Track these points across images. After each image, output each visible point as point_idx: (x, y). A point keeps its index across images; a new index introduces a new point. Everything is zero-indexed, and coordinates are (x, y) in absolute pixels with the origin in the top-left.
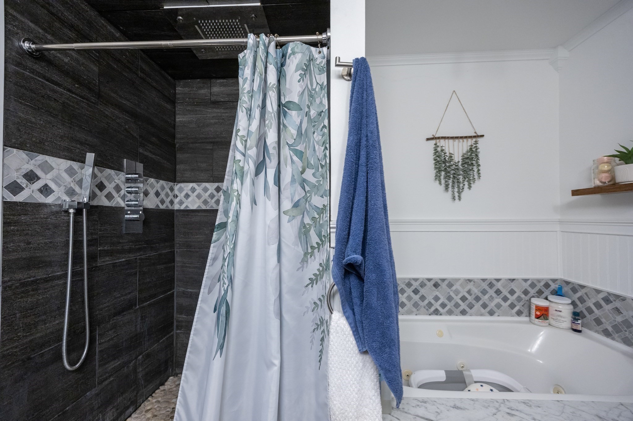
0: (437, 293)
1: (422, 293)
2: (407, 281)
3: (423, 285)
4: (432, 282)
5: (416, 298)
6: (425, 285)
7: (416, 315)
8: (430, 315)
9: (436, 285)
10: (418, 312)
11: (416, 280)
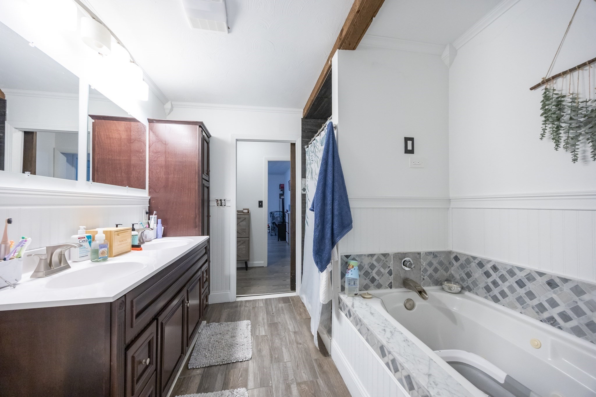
0: (555, 296)
1: (529, 288)
2: (509, 268)
3: (530, 278)
4: (545, 279)
5: (521, 292)
6: (534, 279)
7: (521, 313)
8: (541, 321)
9: (551, 284)
10: (523, 311)
11: (521, 269)
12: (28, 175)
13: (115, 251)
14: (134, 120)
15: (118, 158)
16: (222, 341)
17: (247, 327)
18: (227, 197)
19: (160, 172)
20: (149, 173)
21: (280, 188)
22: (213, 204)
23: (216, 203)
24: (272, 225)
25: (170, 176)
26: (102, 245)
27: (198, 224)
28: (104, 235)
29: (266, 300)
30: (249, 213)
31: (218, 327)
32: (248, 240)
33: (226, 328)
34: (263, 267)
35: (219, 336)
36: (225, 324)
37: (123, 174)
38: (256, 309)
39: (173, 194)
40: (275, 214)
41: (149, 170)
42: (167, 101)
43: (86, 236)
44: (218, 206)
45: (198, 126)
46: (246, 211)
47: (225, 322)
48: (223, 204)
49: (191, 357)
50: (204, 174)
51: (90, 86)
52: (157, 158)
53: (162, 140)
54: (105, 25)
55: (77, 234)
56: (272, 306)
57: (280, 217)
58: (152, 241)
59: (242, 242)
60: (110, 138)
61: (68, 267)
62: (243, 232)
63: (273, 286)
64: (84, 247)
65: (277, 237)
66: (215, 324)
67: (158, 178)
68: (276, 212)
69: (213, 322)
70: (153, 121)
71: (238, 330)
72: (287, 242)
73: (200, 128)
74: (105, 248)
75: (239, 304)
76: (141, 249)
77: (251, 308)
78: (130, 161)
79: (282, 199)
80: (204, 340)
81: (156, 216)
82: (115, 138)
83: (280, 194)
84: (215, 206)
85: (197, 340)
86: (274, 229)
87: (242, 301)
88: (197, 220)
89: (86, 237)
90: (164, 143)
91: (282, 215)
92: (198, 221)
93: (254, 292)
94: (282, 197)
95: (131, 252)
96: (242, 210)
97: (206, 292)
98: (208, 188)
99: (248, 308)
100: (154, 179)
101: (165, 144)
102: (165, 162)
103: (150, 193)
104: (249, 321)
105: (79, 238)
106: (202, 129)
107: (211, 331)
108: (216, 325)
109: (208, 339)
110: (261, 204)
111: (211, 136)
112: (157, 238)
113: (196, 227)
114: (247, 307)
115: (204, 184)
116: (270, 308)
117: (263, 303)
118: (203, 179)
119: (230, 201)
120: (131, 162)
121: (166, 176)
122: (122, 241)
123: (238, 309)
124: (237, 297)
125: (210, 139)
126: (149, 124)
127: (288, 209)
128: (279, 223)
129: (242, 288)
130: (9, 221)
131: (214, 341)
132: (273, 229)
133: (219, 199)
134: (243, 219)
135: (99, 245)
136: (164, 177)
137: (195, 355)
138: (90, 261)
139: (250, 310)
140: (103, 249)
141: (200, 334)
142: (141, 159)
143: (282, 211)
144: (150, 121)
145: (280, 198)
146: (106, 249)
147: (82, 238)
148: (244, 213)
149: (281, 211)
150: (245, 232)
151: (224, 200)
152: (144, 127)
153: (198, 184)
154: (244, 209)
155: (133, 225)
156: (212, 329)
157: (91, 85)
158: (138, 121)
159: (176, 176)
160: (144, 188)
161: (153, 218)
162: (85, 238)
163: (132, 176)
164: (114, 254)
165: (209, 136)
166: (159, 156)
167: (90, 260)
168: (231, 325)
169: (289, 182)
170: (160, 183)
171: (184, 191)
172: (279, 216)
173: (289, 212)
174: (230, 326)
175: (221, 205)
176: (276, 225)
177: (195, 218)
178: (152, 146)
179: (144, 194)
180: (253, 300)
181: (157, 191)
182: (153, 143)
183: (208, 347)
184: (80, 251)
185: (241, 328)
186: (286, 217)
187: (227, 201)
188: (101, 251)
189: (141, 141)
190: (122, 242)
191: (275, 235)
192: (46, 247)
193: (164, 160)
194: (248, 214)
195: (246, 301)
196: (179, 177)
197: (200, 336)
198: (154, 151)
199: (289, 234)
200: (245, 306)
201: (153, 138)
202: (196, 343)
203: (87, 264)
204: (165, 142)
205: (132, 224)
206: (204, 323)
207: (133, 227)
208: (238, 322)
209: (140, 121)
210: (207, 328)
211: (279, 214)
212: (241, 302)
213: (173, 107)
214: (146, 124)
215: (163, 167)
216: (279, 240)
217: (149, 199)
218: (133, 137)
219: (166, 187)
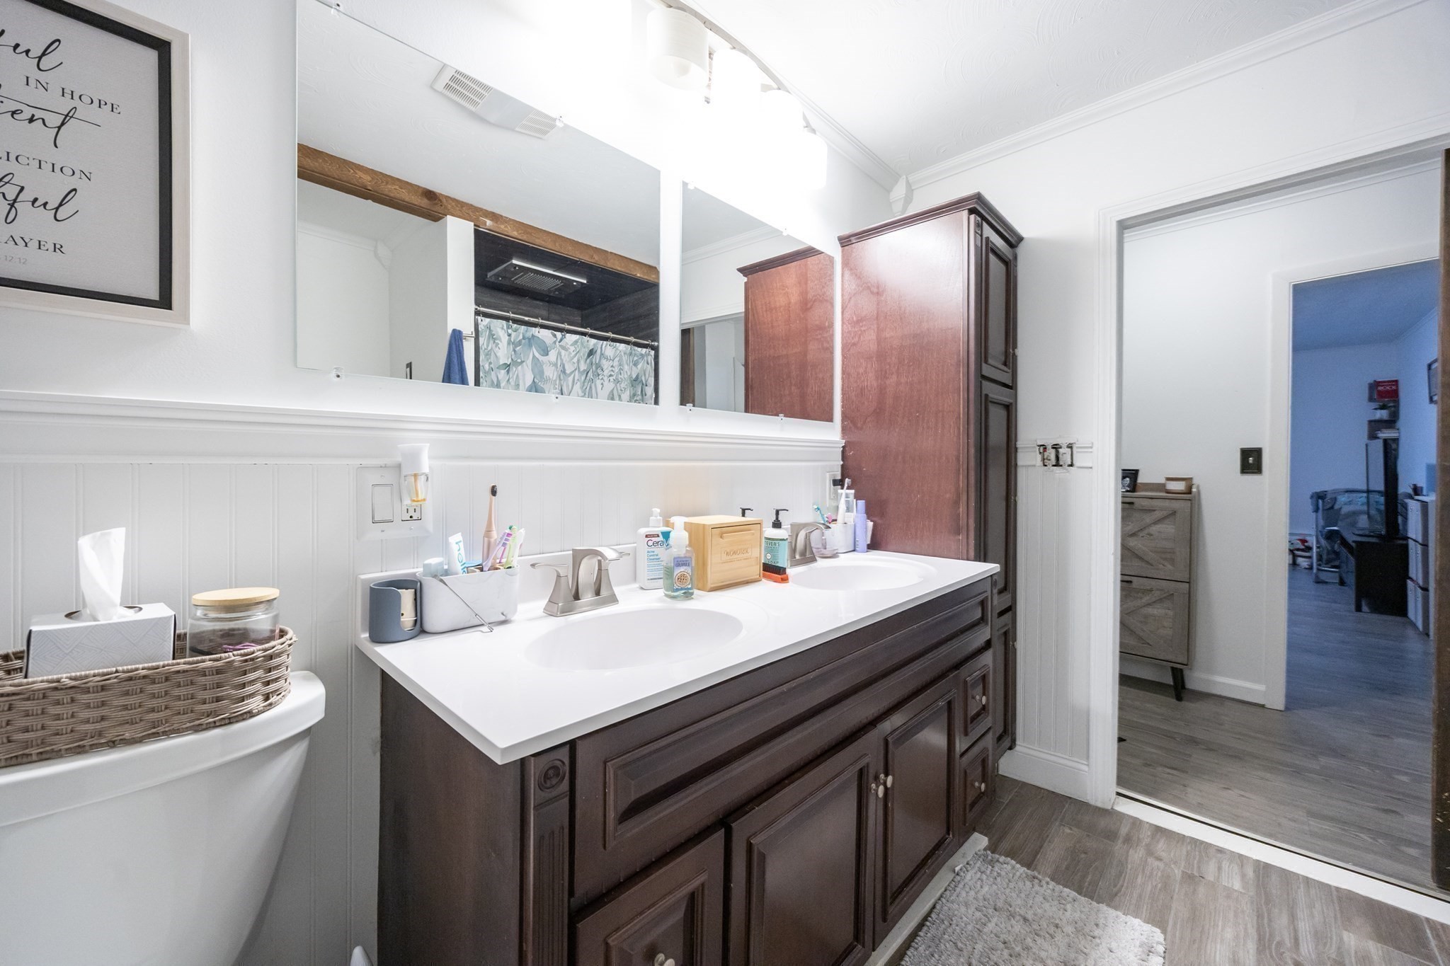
12: (557, 398)
13: (713, 576)
14: (809, 252)
15: (785, 353)
16: (1024, 954)
17: (1144, 957)
18: (1079, 436)
19: (865, 372)
20: (843, 378)
21: (1371, 399)
22: (1027, 459)
23: (1039, 457)
24: (1323, 542)
25: (888, 382)
26: (679, 560)
27: (963, 522)
28: (686, 534)
29: (1264, 870)
30: (1190, 492)
31: (1021, 884)
32: (1186, 591)
33: (1051, 909)
34: (1263, 706)
35: (1018, 927)
36: (1050, 887)
37: (793, 388)
38: (1202, 890)
39: (897, 430)
40: (1342, 499)
41: (844, 372)
42: (895, 178)
43: (662, 533)
44: (1046, 466)
45: (965, 213)
46: (1180, 486)
47: (1053, 879)
48: (1066, 459)
49: (909, 953)
50: (986, 362)
51: (685, 184)
52: (860, 335)
53: (869, 285)
54: (696, 14)
55: (648, 527)
56: (1293, 917)
57: (1373, 512)
58: (838, 557)
59: (1157, 594)
60: (771, 310)
61: (613, 599)
62: (1165, 559)
63: (1312, 814)
64: (657, 557)
65: (1350, 593)
66: (1013, 867)
67: (862, 389)
68: (1346, 495)
69: (1011, 854)
70: (850, 241)
71: (1098, 945)
72: (1414, 625)
73: (972, 217)
74: (685, 567)
75: (1124, 831)
76: (785, 580)
77: (1178, 873)
78: (805, 353)
79: (1385, 441)
80: (963, 909)
81: (853, 491)
82: (780, 307)
83: (1370, 422)
84: (1034, 466)
85: (941, 896)
86: (1334, 560)
87: (1141, 821)
88: (962, 509)
89: (660, 535)
90: (875, 290)
91: (1382, 508)
92: (966, 513)
93: (1200, 804)
94: (1386, 434)
95: (760, 582)
96: (1163, 481)
97: (986, 749)
98: (1010, 409)
99: (1161, 865)
100: (853, 394)
101: (878, 293)
102: (879, 343)
103: (844, 430)
104: (1158, 931)
105: (647, 536)
106: (979, 219)
107: (995, 887)
108: (1018, 874)
109: (978, 914)
110: (1251, 461)
111: (1021, 239)
112: (854, 551)
113: (958, 531)
114: (1159, 859)
115: (987, 396)
116: (1282, 921)
117: (1243, 876)
118: (984, 377)
119: (1091, 447)
120: (808, 357)
121: (880, 381)
122: (734, 553)
123: (1118, 847)
124: (1118, 794)
125: (1021, 250)
126: (843, 252)
127: (1422, 483)
128: (1359, 539)
129: (1147, 765)
130: (494, 492)
131: (996, 935)
132: (1329, 558)
133: (1049, 442)
134: (1165, 513)
135: (674, 558)
136: (875, 384)
137: (921, 949)
138: (661, 592)
139: (1169, 877)
140: (682, 569)
141: (958, 878)
142: (825, 345)
143: (1381, 487)
144: (845, 241)
145: (1372, 436)
146: (688, 570)
147: (653, 536)
148: (1168, 492)
149: (1379, 492)
150: (1172, 561)
151: (1070, 446)
152: (831, 259)
153: (966, 396)
154: (1169, 479)
155: (777, 512)
156: (999, 879)
157: (686, 181)
158: (818, 251)
159: (903, 380)
160: (830, 419)
161: (844, 496)
162: (658, 536)
163: (809, 390)
164: (710, 585)
165: (1014, 240)
166: (863, 329)
167: (662, 590)
168: (1076, 907)
169: (1430, 366)
170: (866, 403)
171: (925, 421)
172: (1365, 508)
173: (1431, 498)
174: (1069, 907)
175: (1057, 464)
176: (1344, 542)
177: (956, 503)
178: (848, 306)
179: (830, 434)
180: (1194, 841)
181: (859, 425)
182: (851, 298)
183: (970, 948)
184: (649, 566)
185: (1114, 945)
186: (1406, 519)
187: (1077, 448)
188: (679, 571)
189: (827, 301)
190: (735, 556)
191: (1342, 583)
192: (573, 550)
193: (874, 337)
194: (1189, 495)
195: (1158, 830)
196: (913, 380)
197: (952, 886)
198: (853, 318)
199: (1425, 589)
200: (1150, 852)
201: (852, 286)
202: (938, 907)
203: (655, 598)
204: (878, 288)
205: (775, 511)
206: (979, 841)
207: (777, 518)
208: (1103, 907)
209: (823, 250)
210: (983, 869)
211: (1364, 500)
212: (1136, 823)
213: (913, 190)
214: (834, 250)
215: (872, 357)
216: (1365, 608)
217: (843, 447)
218: (810, 296)
219: (879, 412)
